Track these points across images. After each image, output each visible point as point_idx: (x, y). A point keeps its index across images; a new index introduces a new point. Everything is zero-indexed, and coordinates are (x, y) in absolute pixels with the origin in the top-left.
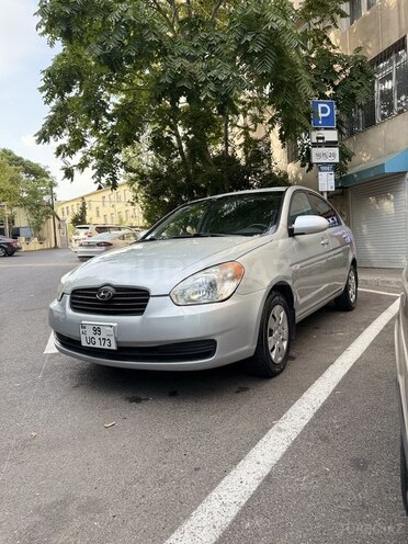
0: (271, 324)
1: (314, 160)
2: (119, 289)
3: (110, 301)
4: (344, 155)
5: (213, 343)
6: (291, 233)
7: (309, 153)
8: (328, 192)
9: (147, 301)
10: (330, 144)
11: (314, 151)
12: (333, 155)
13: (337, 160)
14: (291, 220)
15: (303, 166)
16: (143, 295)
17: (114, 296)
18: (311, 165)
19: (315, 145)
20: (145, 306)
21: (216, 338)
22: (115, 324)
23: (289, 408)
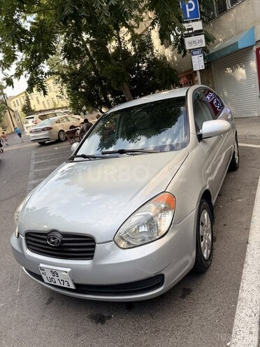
1: (188, 47)
2: (65, 235)
3: (61, 247)
4: (208, 40)
5: (163, 276)
7: (182, 41)
9: (94, 246)
10: (198, 33)
11: (187, 40)
12: (200, 41)
13: (204, 45)
15: (180, 53)
16: (89, 241)
17: (63, 242)
18: (185, 51)
19: (189, 35)
20: (93, 252)
21: (163, 272)
22: (68, 270)
23: (234, 317)
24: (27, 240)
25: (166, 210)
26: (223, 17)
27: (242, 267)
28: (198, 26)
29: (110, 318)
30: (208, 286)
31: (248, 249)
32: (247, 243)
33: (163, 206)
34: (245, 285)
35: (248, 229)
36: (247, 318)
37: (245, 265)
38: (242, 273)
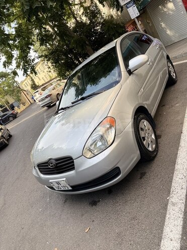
0: (142, 134)
2: (57, 160)
3: (56, 167)
5: (118, 168)
6: (130, 72)
8: (137, 18)
9: (73, 162)
14: (127, 65)
15: (118, 10)
16: (69, 160)
17: (57, 164)
20: (74, 165)
21: (117, 166)
22: (64, 179)
23: (172, 182)
24: (39, 169)
27: (178, 150)
29: (99, 201)
31: (182, 137)
32: (182, 133)
33: (108, 126)
34: (179, 160)
35: (182, 123)
36: (180, 180)
37: (180, 148)
38: (177, 154)
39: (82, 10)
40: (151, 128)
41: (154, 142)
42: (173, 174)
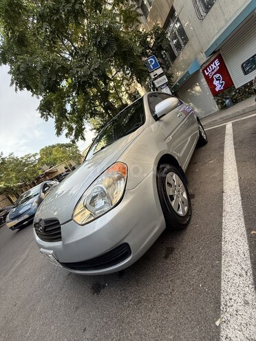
0: (169, 191)
1: (157, 86)
2: (46, 222)
3: (45, 232)
4: (169, 77)
5: (126, 245)
7: (154, 85)
9: (60, 228)
10: (161, 75)
11: (155, 82)
12: (164, 79)
13: (167, 81)
16: (57, 224)
17: (46, 227)
18: (157, 89)
19: (155, 79)
20: (60, 233)
21: (125, 241)
22: (52, 252)
25: (119, 178)
26: (176, 61)
27: (221, 216)
28: (160, 71)
29: (104, 287)
30: (190, 242)
31: (224, 198)
32: (223, 192)
33: (116, 176)
34: (227, 235)
37: (224, 214)
38: (222, 222)
39: (127, 95)
40: (182, 185)
41: (186, 203)
42: (220, 260)
